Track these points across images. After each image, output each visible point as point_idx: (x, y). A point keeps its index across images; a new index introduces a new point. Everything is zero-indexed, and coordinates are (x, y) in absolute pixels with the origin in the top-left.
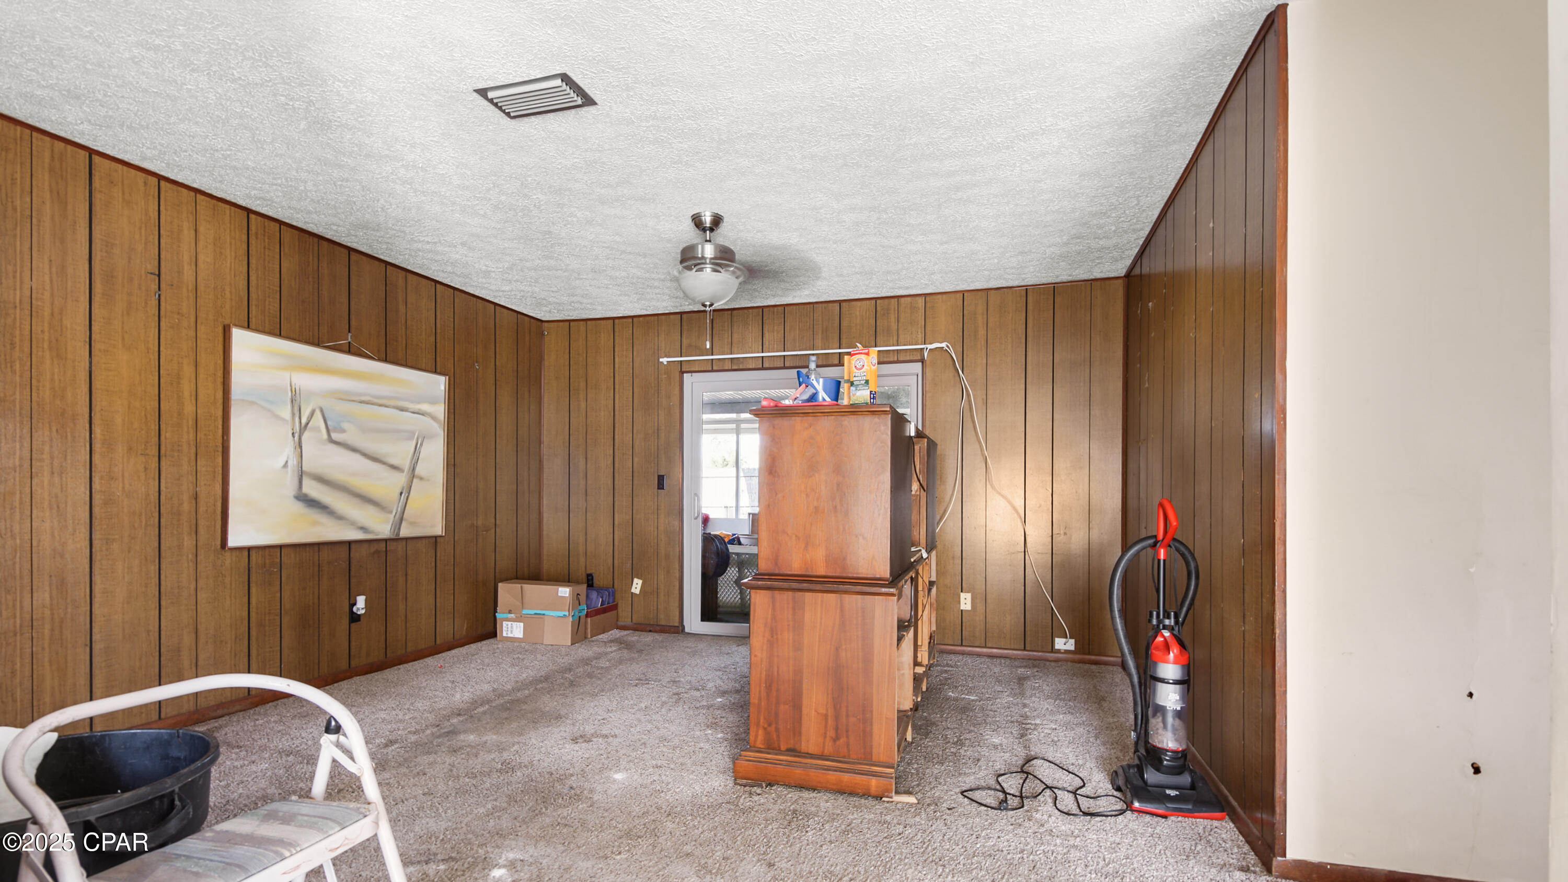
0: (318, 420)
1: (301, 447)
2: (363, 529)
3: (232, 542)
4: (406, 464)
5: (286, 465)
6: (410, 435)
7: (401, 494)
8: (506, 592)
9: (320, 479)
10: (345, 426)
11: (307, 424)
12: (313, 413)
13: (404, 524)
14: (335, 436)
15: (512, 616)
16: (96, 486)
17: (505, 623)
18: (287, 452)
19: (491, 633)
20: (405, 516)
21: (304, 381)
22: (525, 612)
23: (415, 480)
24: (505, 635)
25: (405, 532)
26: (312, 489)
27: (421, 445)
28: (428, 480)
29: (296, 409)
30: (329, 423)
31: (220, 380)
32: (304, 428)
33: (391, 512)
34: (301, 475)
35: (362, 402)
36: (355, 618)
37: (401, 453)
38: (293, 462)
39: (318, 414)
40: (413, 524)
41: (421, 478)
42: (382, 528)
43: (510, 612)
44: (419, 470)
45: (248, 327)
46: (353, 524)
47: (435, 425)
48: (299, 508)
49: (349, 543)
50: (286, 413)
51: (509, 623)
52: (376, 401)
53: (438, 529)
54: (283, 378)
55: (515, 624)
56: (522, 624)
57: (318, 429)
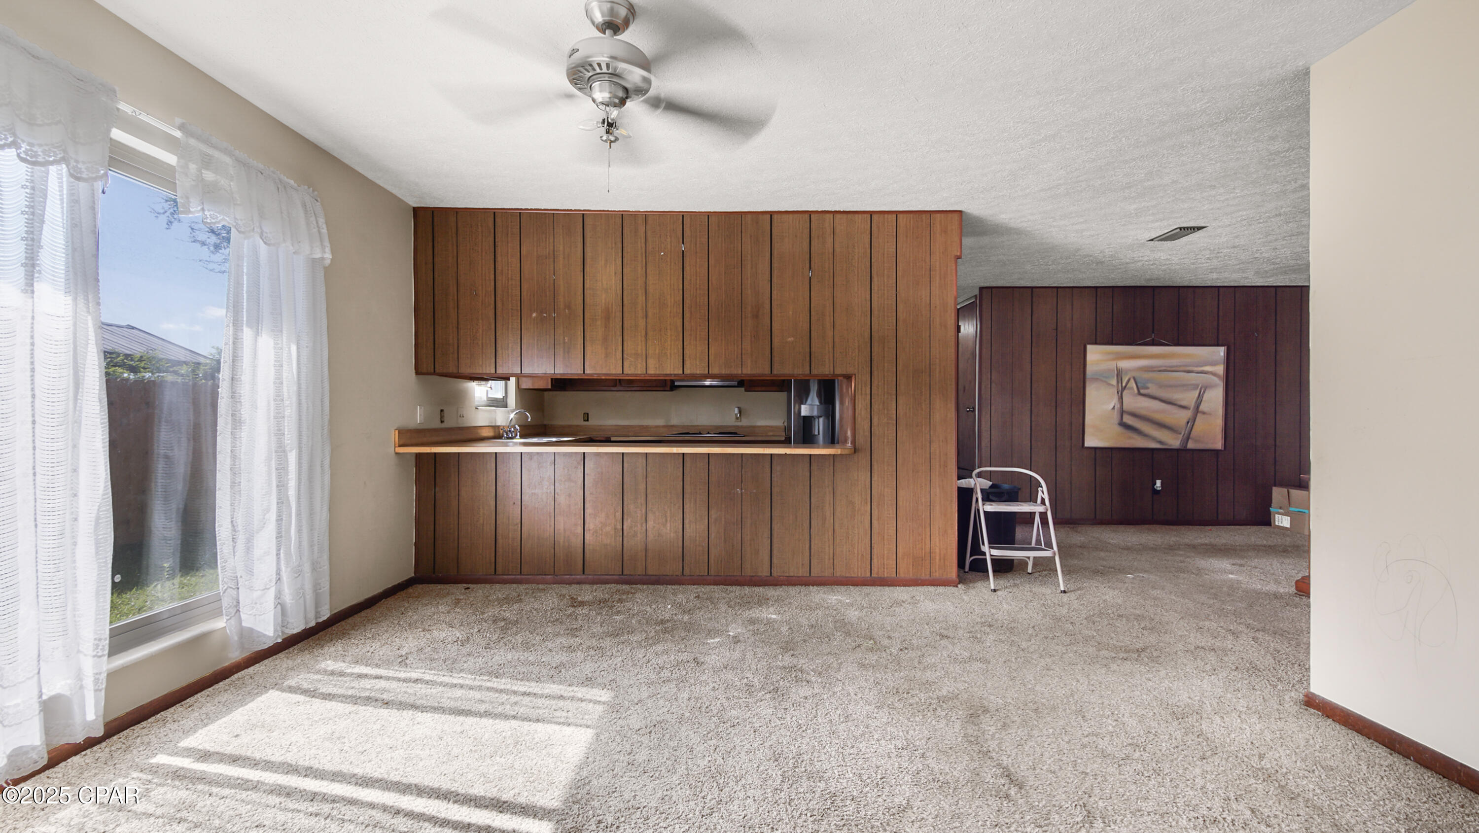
0: (1132, 384)
1: (1122, 398)
2: (1161, 442)
3: (1086, 445)
4: (1192, 405)
5: (1114, 408)
6: (1195, 387)
7: (1188, 423)
8: (1278, 494)
9: (1134, 415)
10: (1149, 385)
11: (1126, 386)
12: (1129, 381)
13: (1190, 441)
14: (1142, 391)
15: (1281, 511)
16: (1033, 419)
17: (1277, 516)
18: (1114, 401)
19: (1266, 520)
20: (1191, 436)
21: (1124, 364)
22: (1292, 509)
23: (1199, 415)
24: (1277, 524)
25: (1191, 445)
26: (1128, 419)
27: (1204, 392)
28: (1210, 414)
29: (1120, 379)
30: (1139, 385)
31: (1082, 370)
32: (1124, 389)
33: (1180, 434)
34: (1122, 412)
35: (1160, 371)
36: (1156, 492)
37: (1189, 398)
38: (1118, 406)
39: (1132, 381)
40: (1197, 441)
41: (1204, 413)
42: (1174, 442)
43: (1281, 508)
44: (1202, 407)
45: (1096, 343)
46: (1154, 439)
47: (1215, 379)
48: (1119, 429)
49: (1153, 450)
50: (1114, 382)
51: (1280, 516)
52: (1169, 369)
53: (1219, 445)
54: (1112, 365)
55: (1284, 517)
56: (1289, 518)
57: (1132, 388)
